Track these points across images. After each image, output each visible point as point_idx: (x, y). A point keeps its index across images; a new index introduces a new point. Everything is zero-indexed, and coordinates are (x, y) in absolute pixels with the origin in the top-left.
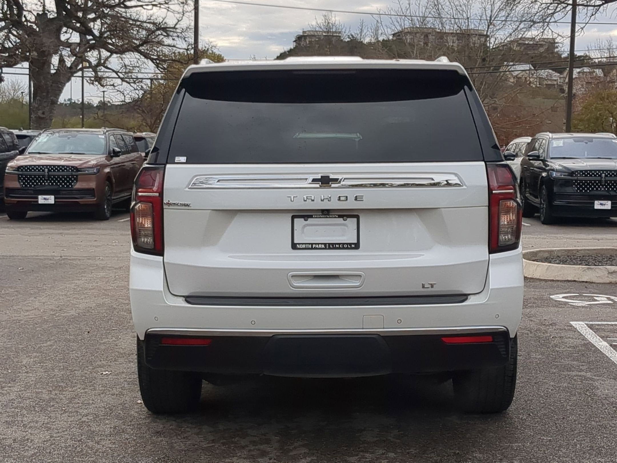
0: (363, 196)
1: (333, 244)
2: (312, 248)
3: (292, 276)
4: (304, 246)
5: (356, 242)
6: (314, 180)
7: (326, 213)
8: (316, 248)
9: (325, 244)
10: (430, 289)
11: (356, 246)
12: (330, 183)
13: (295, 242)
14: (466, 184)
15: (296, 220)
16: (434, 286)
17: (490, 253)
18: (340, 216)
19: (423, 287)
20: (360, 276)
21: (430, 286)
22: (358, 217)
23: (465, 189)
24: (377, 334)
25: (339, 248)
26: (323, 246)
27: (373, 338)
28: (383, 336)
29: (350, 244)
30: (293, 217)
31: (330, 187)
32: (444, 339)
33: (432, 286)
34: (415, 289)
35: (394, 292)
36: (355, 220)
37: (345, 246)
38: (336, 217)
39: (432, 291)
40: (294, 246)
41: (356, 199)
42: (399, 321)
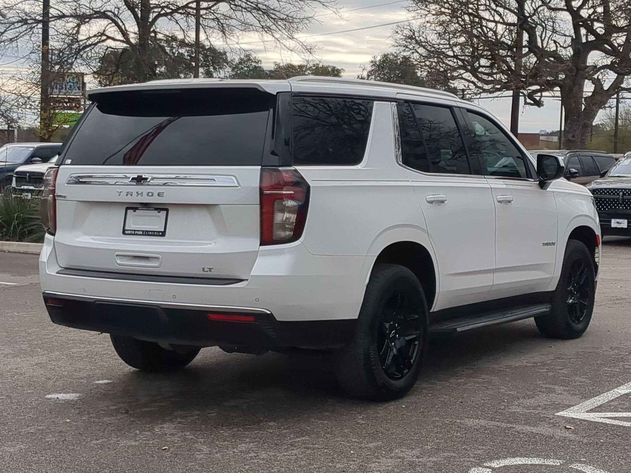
0: (163, 193)
1: (148, 231)
2: (134, 234)
3: (117, 255)
4: (129, 232)
5: (163, 230)
6: (133, 179)
7: (146, 206)
8: (137, 234)
9: (143, 231)
10: (209, 273)
11: (163, 234)
12: (142, 182)
13: (126, 228)
14: (242, 185)
15: (129, 211)
16: (212, 270)
17: (261, 244)
18: (156, 209)
19: (203, 269)
20: (158, 258)
21: (208, 270)
22: (167, 210)
23: (239, 189)
24: (157, 306)
25: (151, 235)
26: (141, 233)
27: (154, 309)
28: (162, 308)
29: (159, 232)
30: (127, 209)
31: (142, 185)
32: (210, 315)
33: (210, 269)
34: (197, 271)
35: (187, 273)
36: (165, 212)
37: (156, 233)
38: (153, 210)
39: (209, 275)
40: (124, 233)
41: (158, 195)
42: (174, 297)
